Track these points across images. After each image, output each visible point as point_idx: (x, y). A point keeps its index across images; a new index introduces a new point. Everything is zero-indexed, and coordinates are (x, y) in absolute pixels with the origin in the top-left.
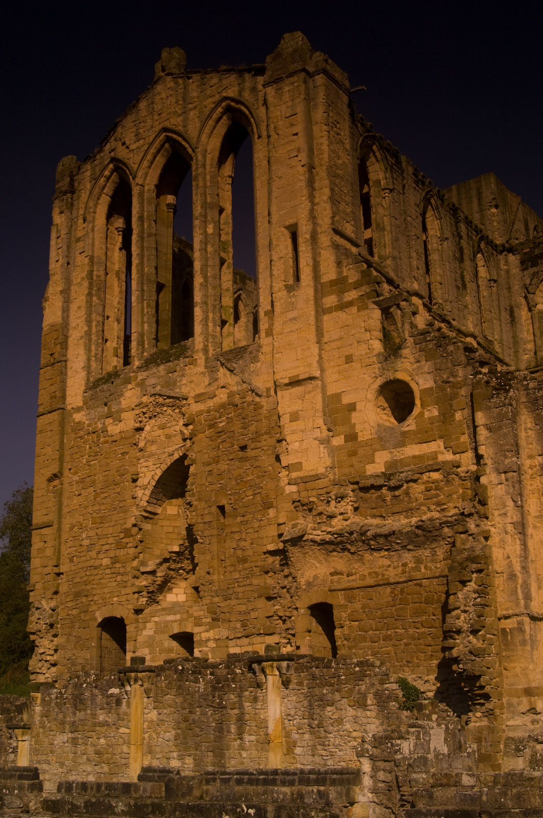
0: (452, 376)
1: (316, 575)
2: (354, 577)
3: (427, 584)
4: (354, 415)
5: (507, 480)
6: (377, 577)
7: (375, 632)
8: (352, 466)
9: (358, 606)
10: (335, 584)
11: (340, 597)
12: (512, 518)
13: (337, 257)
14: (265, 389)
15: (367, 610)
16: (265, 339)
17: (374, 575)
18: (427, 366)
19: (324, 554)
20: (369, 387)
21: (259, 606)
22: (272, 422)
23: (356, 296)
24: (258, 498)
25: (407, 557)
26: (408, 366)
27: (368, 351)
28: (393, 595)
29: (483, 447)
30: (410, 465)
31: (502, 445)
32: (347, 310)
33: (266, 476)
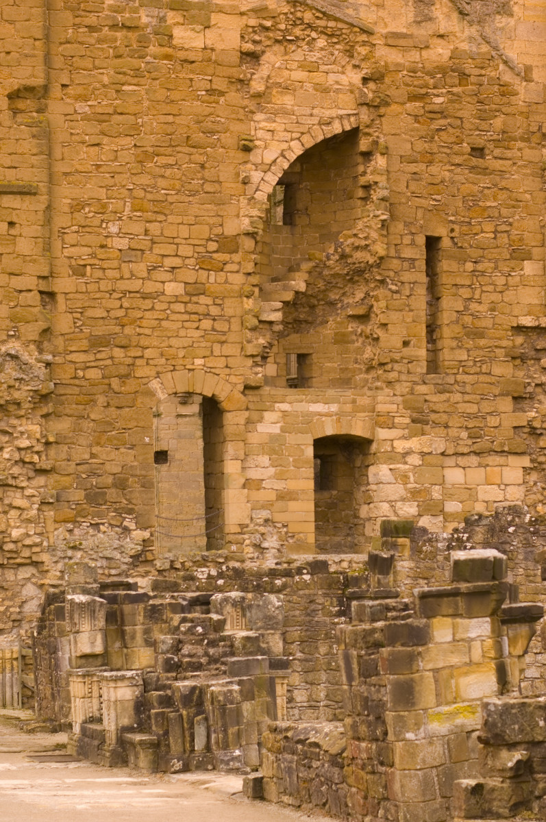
14: (523, 67)
21: (501, 408)
33: (519, 207)
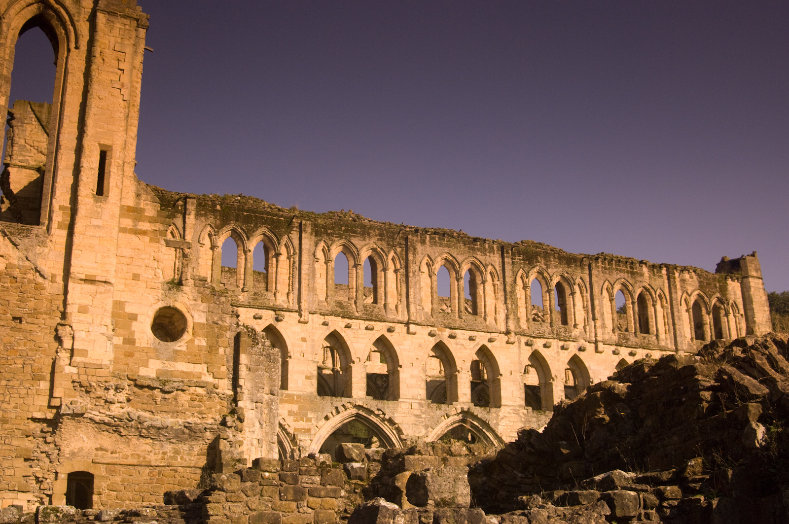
0: (221, 320)
1: (82, 448)
2: (117, 455)
3: (182, 471)
4: (134, 323)
5: (256, 408)
6: (139, 459)
7: (131, 502)
8: (127, 364)
9: (118, 479)
10: (99, 457)
11: (102, 470)
12: (258, 435)
13: (138, 190)
14: (51, 275)
15: (126, 483)
16: (58, 231)
17: (136, 457)
18: (203, 306)
19: (96, 431)
20: (151, 306)
21: (16, 465)
22: (53, 306)
23: (150, 229)
24: (28, 369)
25: (168, 447)
26: (186, 300)
27: (155, 277)
28: (152, 475)
29: (243, 380)
30: (178, 377)
31: (257, 383)
32: (140, 236)
33: (40, 351)
